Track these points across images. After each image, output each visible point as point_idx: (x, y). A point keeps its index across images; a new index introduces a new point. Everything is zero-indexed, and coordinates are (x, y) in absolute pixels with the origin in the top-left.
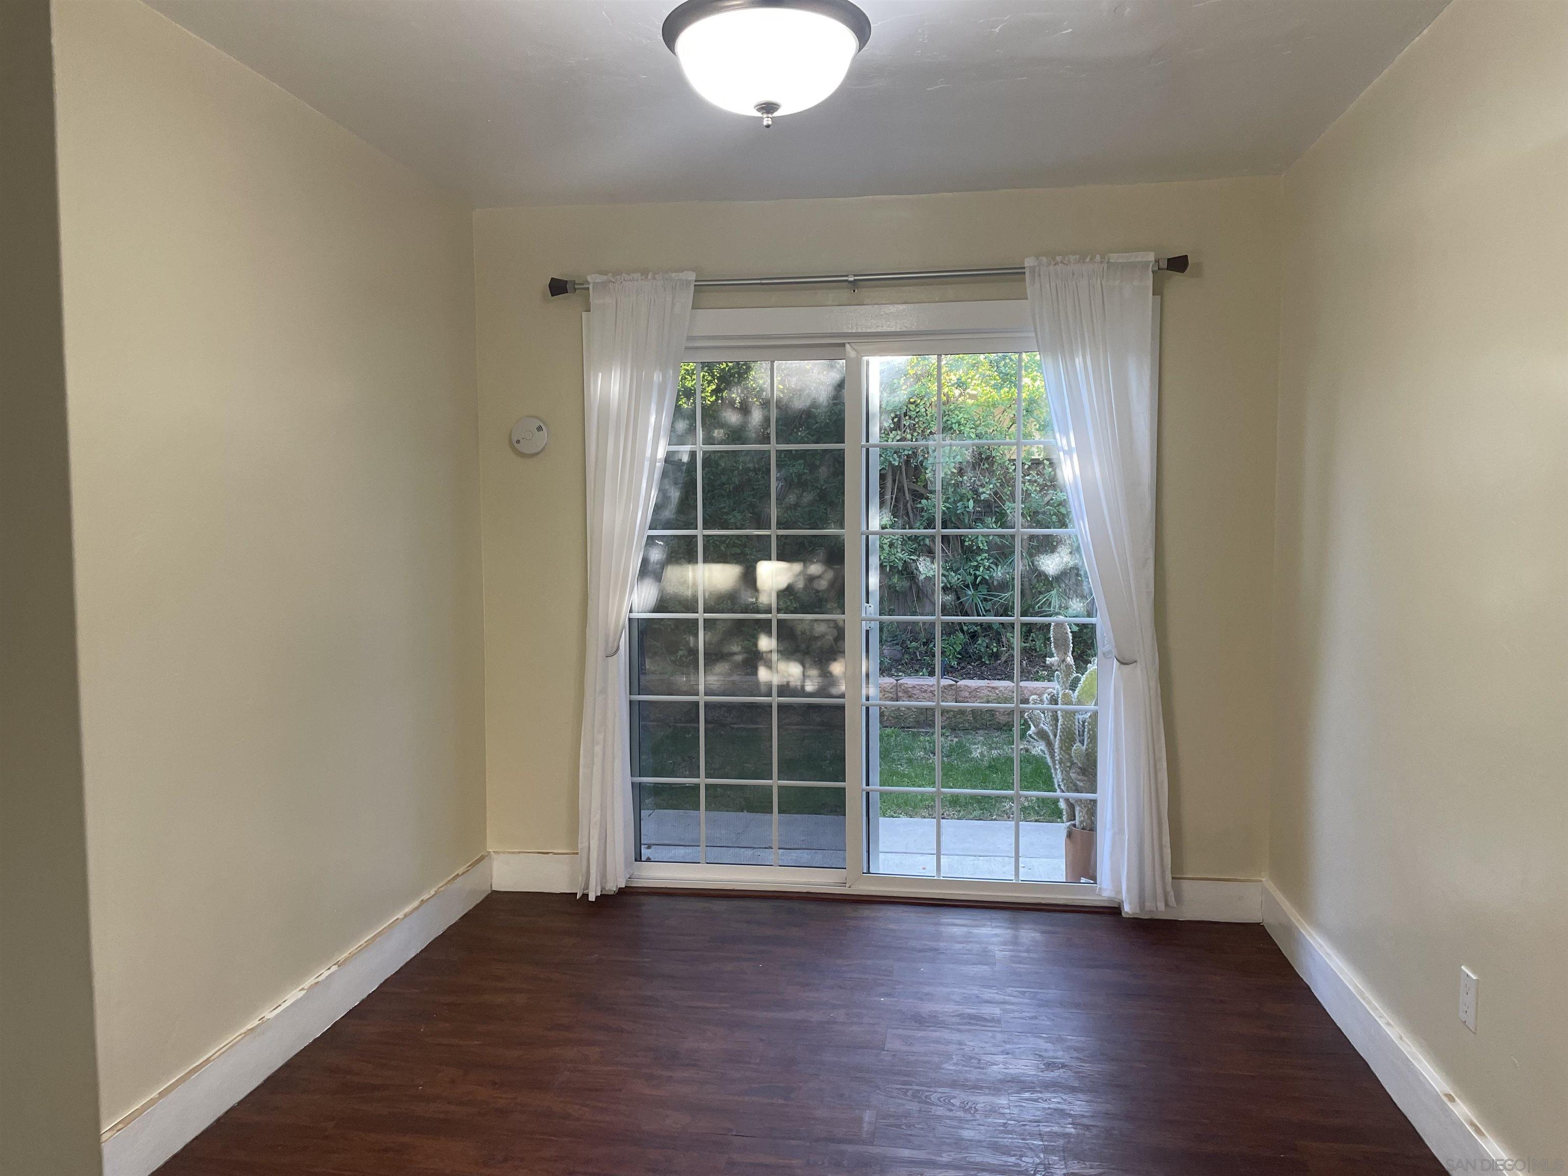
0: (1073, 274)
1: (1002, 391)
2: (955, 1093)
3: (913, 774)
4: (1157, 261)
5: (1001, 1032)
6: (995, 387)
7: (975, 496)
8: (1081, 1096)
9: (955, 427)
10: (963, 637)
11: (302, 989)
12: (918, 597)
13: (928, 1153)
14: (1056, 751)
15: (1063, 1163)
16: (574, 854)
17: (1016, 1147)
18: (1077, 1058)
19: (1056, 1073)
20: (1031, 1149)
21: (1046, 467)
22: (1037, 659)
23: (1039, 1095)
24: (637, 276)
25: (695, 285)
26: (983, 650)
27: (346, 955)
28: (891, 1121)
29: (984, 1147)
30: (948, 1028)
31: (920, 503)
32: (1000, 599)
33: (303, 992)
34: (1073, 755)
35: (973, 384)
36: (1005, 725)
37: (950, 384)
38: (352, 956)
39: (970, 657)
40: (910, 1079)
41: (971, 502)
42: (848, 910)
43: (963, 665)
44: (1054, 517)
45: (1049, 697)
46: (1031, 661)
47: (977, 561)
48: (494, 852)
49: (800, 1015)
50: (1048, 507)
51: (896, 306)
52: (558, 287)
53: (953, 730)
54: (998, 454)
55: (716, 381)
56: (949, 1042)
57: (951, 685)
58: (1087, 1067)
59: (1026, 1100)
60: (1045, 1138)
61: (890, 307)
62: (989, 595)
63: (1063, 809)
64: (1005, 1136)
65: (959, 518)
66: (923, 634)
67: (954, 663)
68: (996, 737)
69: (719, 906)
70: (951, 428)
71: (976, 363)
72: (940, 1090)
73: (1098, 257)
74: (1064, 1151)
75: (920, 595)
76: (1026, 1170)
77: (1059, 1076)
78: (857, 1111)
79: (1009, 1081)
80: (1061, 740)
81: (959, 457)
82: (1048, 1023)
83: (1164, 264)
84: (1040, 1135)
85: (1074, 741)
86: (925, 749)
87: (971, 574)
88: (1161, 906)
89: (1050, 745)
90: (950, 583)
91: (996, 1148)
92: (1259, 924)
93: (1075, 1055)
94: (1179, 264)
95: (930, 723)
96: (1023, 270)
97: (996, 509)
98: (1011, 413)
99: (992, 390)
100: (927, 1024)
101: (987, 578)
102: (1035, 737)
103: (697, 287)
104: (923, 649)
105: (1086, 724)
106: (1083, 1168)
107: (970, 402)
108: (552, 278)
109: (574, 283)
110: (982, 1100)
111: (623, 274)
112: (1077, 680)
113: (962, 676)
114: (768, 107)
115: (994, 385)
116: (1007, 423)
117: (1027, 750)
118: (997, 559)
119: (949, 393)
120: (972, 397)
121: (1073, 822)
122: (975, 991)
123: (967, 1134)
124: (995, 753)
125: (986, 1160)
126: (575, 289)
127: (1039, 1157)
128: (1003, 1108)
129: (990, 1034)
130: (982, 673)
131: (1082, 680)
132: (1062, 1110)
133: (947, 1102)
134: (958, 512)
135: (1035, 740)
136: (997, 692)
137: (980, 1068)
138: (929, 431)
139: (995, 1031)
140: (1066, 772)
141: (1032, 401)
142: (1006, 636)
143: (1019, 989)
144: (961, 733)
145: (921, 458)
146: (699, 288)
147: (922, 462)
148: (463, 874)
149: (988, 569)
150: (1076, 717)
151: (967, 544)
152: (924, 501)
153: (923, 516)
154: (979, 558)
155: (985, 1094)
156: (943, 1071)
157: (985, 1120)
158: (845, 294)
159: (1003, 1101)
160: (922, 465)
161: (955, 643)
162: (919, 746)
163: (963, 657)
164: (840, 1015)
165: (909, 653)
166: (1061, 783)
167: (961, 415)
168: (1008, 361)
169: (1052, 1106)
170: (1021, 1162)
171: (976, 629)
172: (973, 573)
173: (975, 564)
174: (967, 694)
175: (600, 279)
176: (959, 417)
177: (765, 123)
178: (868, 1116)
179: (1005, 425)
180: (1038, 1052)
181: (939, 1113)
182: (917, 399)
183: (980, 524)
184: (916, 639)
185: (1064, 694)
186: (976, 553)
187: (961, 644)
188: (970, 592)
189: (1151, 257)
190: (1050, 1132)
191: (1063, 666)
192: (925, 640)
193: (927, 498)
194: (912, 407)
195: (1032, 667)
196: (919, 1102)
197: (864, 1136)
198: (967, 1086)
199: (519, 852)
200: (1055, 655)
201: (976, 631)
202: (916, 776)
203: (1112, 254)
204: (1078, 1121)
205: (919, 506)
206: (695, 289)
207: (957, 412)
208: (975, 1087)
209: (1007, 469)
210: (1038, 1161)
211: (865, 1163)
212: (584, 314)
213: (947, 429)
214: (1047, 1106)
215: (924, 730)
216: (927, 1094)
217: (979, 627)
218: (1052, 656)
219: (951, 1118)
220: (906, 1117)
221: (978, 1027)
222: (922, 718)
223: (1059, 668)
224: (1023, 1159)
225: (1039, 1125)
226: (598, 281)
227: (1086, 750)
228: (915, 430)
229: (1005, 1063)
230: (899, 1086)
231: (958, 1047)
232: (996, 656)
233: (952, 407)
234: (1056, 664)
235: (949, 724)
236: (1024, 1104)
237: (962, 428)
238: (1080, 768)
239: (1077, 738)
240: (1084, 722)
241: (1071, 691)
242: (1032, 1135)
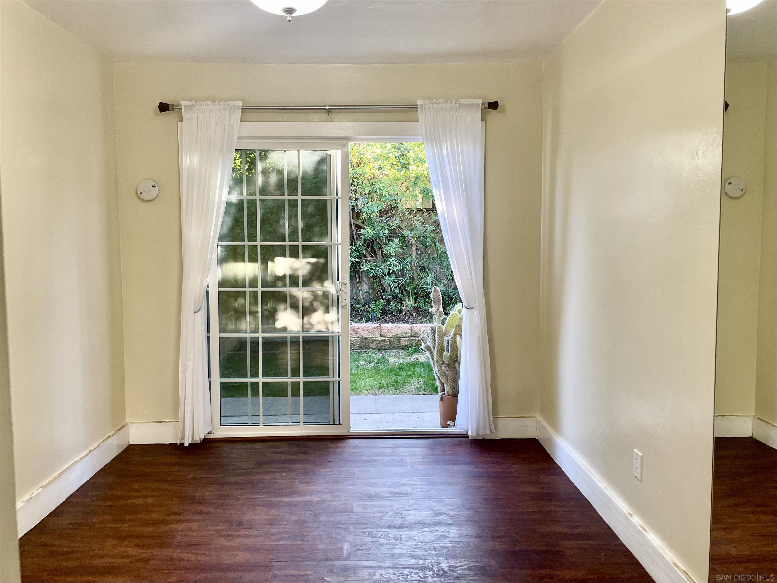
0: (442, 110)
1: (402, 172)
2: (390, 531)
4: (483, 104)
5: (412, 499)
6: (398, 170)
7: (389, 228)
8: (454, 528)
9: (378, 191)
10: (383, 302)
11: (23, 502)
13: (378, 562)
14: (435, 356)
15: (446, 561)
16: (177, 421)
17: (422, 555)
18: (451, 509)
19: (441, 517)
20: (430, 556)
21: (424, 212)
22: (421, 312)
23: (433, 529)
24: (209, 102)
25: (242, 109)
26: (393, 308)
27: (47, 481)
28: (358, 548)
29: (406, 556)
30: (385, 499)
32: (402, 281)
34: (443, 358)
35: (387, 168)
36: (405, 347)
37: (375, 168)
38: (50, 482)
39: (387, 312)
40: (366, 526)
41: (387, 230)
42: (329, 444)
43: (383, 316)
44: (429, 238)
45: (431, 329)
46: (417, 313)
47: (390, 262)
48: (130, 423)
49: (306, 498)
50: (426, 234)
51: (351, 123)
52: (164, 108)
53: (379, 350)
54: (400, 206)
55: (248, 164)
56: (386, 506)
57: (378, 327)
58: (456, 513)
59: (426, 531)
60: (437, 549)
61: (348, 123)
62: (396, 279)
63: (438, 386)
64: (417, 550)
65: (380, 239)
66: (362, 301)
67: (379, 315)
68: (401, 353)
69: (258, 446)
70: (376, 191)
71: (388, 158)
72: (382, 530)
73: (454, 101)
74: (446, 555)
75: (360, 280)
76: (428, 566)
77: (442, 519)
78: (340, 544)
79: (417, 523)
80: (437, 350)
81: (380, 207)
82: (435, 493)
83: (487, 106)
84: (434, 548)
85: (444, 351)
86: (365, 360)
87: (386, 268)
88: (488, 432)
89: (431, 353)
90: (376, 274)
91: (412, 556)
92: (535, 439)
93: (449, 508)
94: (494, 106)
95: (367, 347)
96: (417, 106)
97: (399, 235)
98: (406, 184)
99: (396, 172)
100: (374, 498)
101: (395, 270)
102: (424, 349)
103: (243, 110)
104: (362, 308)
105: (450, 341)
106: (456, 563)
107: (386, 177)
108: (160, 103)
109: (173, 105)
110: (404, 534)
111: (201, 101)
112: (445, 319)
113: (383, 322)
114: (289, 11)
115: (398, 169)
116: (405, 189)
117: (417, 359)
118: (400, 261)
119: (375, 173)
120: (386, 175)
121: (443, 392)
122: (397, 480)
123: (397, 551)
124: (401, 361)
125: (407, 563)
126: (174, 109)
127: (434, 559)
128: (415, 537)
129: (406, 501)
130: (393, 320)
131: (448, 319)
132: (444, 535)
133: (387, 536)
134: (380, 236)
135: (424, 351)
136: (401, 329)
137: (402, 518)
138: (364, 193)
139: (409, 499)
140: (440, 366)
141: (417, 178)
142: (405, 301)
143: (420, 478)
144: (383, 352)
145: (360, 208)
146: (245, 109)
148: (113, 435)
149: (395, 266)
150: (445, 338)
151: (384, 252)
152: (362, 230)
153: (361, 238)
154: (391, 260)
155: (405, 531)
156: (384, 521)
157: (406, 543)
158: (324, 116)
159: (415, 533)
160: (361, 211)
161: (379, 305)
162: (362, 359)
163: (383, 312)
164: (328, 497)
165: (355, 311)
166: (437, 373)
167: (381, 185)
168: (404, 156)
169: (439, 534)
170: (425, 563)
171: (389, 297)
172: (388, 268)
173: (389, 263)
174: (386, 331)
175: (187, 103)
176: (380, 186)
177: (288, 19)
178: (346, 546)
179: (403, 190)
180: (430, 508)
181: (383, 542)
182: (357, 176)
183: (391, 242)
184: (359, 304)
185: (439, 327)
186: (389, 258)
187: (382, 305)
188: (387, 278)
189: (480, 102)
190: (439, 547)
191: (437, 313)
192: (363, 304)
193: (364, 229)
194: (355, 180)
195: (419, 316)
196: (372, 537)
197: (344, 556)
198: (396, 527)
199: (145, 422)
200: (434, 307)
201: (390, 299)
202: (361, 374)
203: (461, 100)
204: (453, 540)
205: (359, 232)
207: (378, 183)
208: (401, 527)
209: (405, 213)
210: (434, 561)
211: (346, 570)
212: (179, 123)
213: (374, 192)
214: (437, 534)
215: (364, 351)
216: (376, 533)
217: (391, 297)
218: (432, 308)
219: (388, 544)
220: (366, 545)
221: (401, 498)
222: (363, 344)
223: (435, 314)
224: (426, 561)
225: (433, 544)
226: (186, 104)
227: (450, 355)
228: (357, 193)
229: (414, 514)
230: (361, 530)
231: (391, 508)
232: (400, 311)
233: (376, 180)
234: (434, 311)
235: (377, 347)
236: (425, 534)
237: (382, 192)
238: (447, 365)
239: (446, 350)
240: (448, 341)
241: (442, 325)
242: (430, 549)
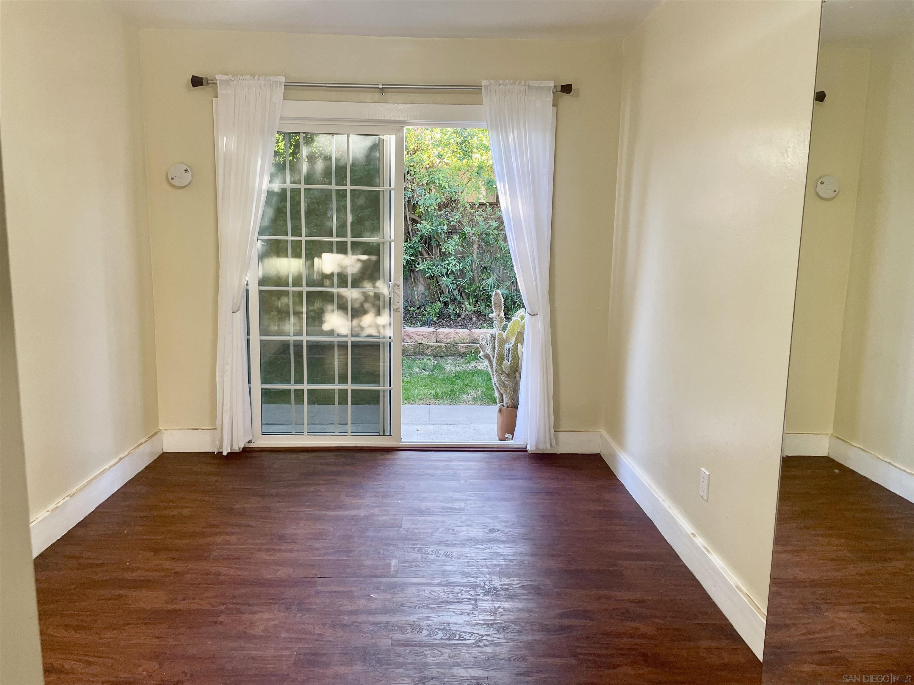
0: (509, 92)
1: (464, 161)
2: (441, 547)
3: (413, 382)
4: (555, 87)
5: (465, 515)
6: (460, 159)
7: (448, 223)
8: (508, 545)
9: (437, 181)
10: (440, 304)
11: (48, 511)
12: (414, 281)
13: (427, 579)
14: (494, 365)
15: (499, 579)
16: (214, 429)
17: (474, 573)
18: (506, 526)
19: (495, 534)
20: (482, 573)
21: (488, 207)
22: (481, 317)
23: (486, 546)
24: (248, 77)
25: (285, 85)
26: (451, 312)
27: (74, 490)
28: (407, 564)
29: (457, 574)
30: (436, 515)
31: (416, 226)
32: (461, 283)
33: (49, 513)
34: (503, 367)
35: (447, 156)
36: (463, 354)
37: (434, 156)
38: (78, 491)
39: (444, 316)
40: (416, 542)
41: (446, 226)
42: (378, 455)
43: (440, 320)
44: (491, 236)
45: (490, 336)
46: (477, 318)
48: (163, 429)
49: (353, 513)
50: (489, 230)
51: (407, 104)
52: (197, 82)
53: (435, 356)
54: (461, 198)
55: (292, 147)
56: (437, 522)
57: (434, 331)
58: (511, 530)
59: (479, 548)
60: (490, 567)
61: (404, 105)
62: (455, 280)
63: (497, 397)
64: (468, 567)
65: (439, 236)
66: (417, 303)
67: (435, 319)
68: (459, 360)
70: (435, 182)
71: (449, 144)
72: (433, 546)
73: (523, 82)
74: (499, 573)
75: (416, 280)
76: (480, 584)
77: (496, 536)
78: (388, 560)
79: (470, 540)
80: (497, 359)
81: (439, 199)
82: (490, 509)
83: (559, 89)
84: (487, 566)
85: (504, 359)
86: (419, 367)
87: (444, 268)
88: (548, 446)
89: (490, 361)
90: (433, 274)
91: (463, 574)
92: (598, 454)
93: (504, 524)
94: (567, 89)
95: (422, 353)
96: (481, 88)
97: (460, 231)
98: (468, 175)
99: (458, 160)
100: (425, 513)
101: (454, 270)
102: (483, 357)
104: (417, 311)
105: (510, 350)
106: (509, 581)
107: (446, 166)
108: (193, 76)
109: (207, 79)
110: (455, 551)
111: (239, 76)
112: (506, 326)
113: (439, 326)
115: (460, 157)
116: (466, 180)
117: (476, 367)
118: (460, 260)
119: (433, 161)
120: (447, 164)
121: (502, 404)
122: (450, 494)
123: (448, 568)
124: (458, 369)
125: (458, 580)
126: (208, 83)
127: (486, 577)
128: (467, 554)
129: (459, 516)
130: (451, 325)
131: (509, 325)
132: (498, 553)
133: (437, 552)
134: (438, 232)
135: (483, 359)
136: (459, 335)
137: (454, 534)
138: (422, 183)
139: (462, 515)
140: (499, 376)
141: (480, 167)
142: (464, 304)
143: (474, 492)
144: (438, 358)
145: (417, 200)
146: (288, 86)
147: (417, 202)
148: (145, 442)
149: (454, 266)
150: (505, 346)
151: (442, 250)
152: (418, 225)
153: (418, 234)
154: (450, 259)
155: (457, 547)
156: (434, 537)
157: (457, 560)
158: (377, 96)
159: (467, 550)
160: (417, 204)
161: (436, 308)
162: (416, 366)
163: (440, 316)
164: (376, 511)
165: (409, 314)
166: (496, 382)
167: (440, 175)
168: (467, 143)
169: (493, 551)
170: (477, 581)
171: (447, 300)
172: (446, 267)
173: (448, 262)
174: (442, 336)
175: (225, 77)
178: (394, 562)
180: (484, 524)
181: (432, 558)
182: (414, 164)
183: (450, 239)
184: (413, 306)
185: (499, 333)
186: (448, 256)
187: (439, 308)
188: (445, 278)
189: (552, 84)
190: (492, 564)
191: (498, 318)
192: (418, 306)
193: (420, 223)
194: (412, 168)
195: (479, 321)
196: (421, 554)
197: (392, 573)
198: (447, 544)
199: (180, 429)
200: (494, 311)
201: (447, 301)
202: (415, 382)
203: (531, 81)
204: (507, 557)
205: (416, 228)
206: (285, 87)
207: (438, 173)
208: (452, 544)
209: (466, 207)
210: (486, 579)
211: (393, 587)
212: (214, 99)
213: (432, 183)
214: (490, 551)
215: (418, 357)
216: (426, 549)
217: (449, 299)
218: (492, 312)
219: (439, 561)
220: (415, 562)
221: (453, 513)
222: (417, 350)
223: (496, 319)
224: (478, 579)
225: (486, 561)
226: (222, 79)
227: (510, 364)
228: (413, 183)
229: (467, 531)
230: (411, 546)
231: (442, 524)
232: (458, 315)
233: (435, 169)
234: (494, 317)
235: (432, 353)
236: (478, 551)
237: (441, 182)
238: (507, 374)
239: (506, 358)
241: (503, 332)
242: (482, 566)
